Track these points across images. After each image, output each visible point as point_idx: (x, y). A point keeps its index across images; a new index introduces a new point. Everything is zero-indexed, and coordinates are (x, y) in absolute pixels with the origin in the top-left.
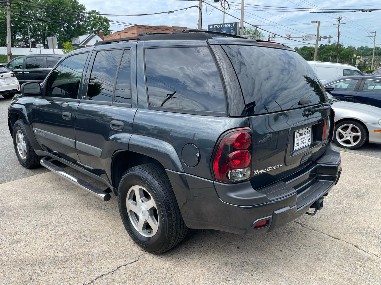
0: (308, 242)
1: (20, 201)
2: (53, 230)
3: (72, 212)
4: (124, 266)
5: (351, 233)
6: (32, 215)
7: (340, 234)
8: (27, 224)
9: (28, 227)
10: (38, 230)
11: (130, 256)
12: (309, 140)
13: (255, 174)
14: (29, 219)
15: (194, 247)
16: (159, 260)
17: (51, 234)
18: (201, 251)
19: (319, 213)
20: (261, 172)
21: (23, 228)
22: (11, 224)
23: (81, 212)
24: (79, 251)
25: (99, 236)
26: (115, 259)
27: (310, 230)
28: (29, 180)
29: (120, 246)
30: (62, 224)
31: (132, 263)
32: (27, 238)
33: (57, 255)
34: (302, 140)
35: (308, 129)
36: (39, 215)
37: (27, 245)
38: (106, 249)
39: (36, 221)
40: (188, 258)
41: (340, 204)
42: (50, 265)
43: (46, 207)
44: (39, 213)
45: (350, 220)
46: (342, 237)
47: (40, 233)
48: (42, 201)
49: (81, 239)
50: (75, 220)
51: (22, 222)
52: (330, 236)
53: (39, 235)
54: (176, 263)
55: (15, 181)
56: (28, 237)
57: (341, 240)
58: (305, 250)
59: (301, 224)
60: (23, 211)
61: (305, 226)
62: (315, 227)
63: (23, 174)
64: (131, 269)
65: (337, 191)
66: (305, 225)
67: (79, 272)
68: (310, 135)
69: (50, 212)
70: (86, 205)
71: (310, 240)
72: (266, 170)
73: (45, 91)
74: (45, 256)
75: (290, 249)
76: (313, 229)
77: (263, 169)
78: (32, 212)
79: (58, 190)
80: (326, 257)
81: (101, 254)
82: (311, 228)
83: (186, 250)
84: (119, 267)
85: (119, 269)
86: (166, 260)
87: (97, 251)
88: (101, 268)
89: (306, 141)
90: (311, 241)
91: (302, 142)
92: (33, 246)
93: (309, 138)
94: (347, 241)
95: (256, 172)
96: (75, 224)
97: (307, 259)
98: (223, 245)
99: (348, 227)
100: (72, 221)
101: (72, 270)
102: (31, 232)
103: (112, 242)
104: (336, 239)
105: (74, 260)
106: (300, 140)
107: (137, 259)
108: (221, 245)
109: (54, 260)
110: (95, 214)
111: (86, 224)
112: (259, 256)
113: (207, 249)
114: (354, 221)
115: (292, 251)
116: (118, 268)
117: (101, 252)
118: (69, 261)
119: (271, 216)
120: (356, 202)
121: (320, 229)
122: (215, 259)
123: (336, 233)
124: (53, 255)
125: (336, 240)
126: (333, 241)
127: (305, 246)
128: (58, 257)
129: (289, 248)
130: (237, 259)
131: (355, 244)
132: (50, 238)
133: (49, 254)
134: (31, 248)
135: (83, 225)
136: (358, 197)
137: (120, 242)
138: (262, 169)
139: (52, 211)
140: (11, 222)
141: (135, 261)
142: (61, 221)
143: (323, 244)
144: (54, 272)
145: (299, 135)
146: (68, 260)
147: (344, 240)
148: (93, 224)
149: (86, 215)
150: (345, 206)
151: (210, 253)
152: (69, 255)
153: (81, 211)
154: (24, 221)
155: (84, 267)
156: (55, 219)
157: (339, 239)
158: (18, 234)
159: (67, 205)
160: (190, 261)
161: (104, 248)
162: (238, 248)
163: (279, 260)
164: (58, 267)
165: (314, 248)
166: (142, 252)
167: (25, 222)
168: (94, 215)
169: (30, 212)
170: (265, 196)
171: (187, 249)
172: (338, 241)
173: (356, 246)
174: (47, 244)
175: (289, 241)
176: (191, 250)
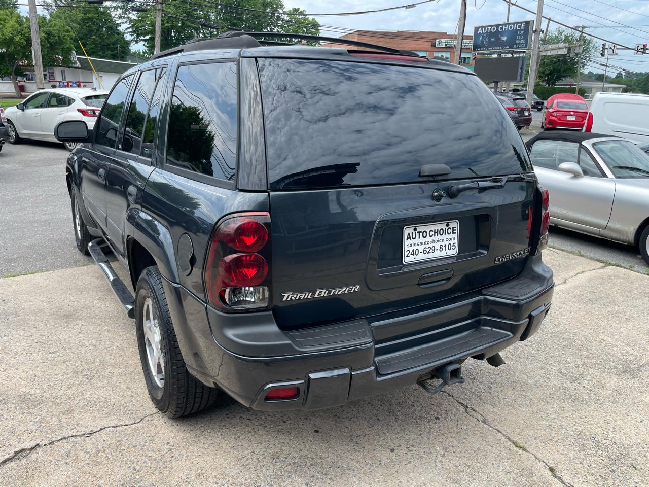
0: (456, 443)
1: (40, 303)
2: (54, 352)
3: (99, 328)
4: (111, 428)
5: (559, 441)
6: (42, 325)
7: (535, 439)
8: (26, 338)
9: (24, 343)
10: (33, 350)
11: (133, 413)
12: (454, 247)
13: (284, 299)
14: (33, 331)
15: (241, 417)
16: (171, 428)
17: (47, 359)
18: (247, 425)
19: (517, 391)
20: (300, 298)
21: (17, 343)
22: (5, 336)
23: (111, 331)
24: (65, 392)
25: (110, 373)
26: (107, 414)
27: (477, 422)
28: (75, 272)
29: (128, 394)
30: (72, 345)
31: (127, 425)
32: (12, 359)
33: (33, 392)
34: (427, 246)
35: (448, 225)
36: (51, 327)
37: (5, 371)
38: (105, 396)
39: (40, 335)
40: (219, 434)
41: (574, 380)
42: (13, 406)
43: (69, 317)
44: (53, 324)
45: (575, 416)
46: (534, 445)
47: (34, 354)
48: (70, 307)
49: (82, 374)
50: (94, 342)
51: (22, 334)
52: (509, 439)
53: (30, 357)
54: (194, 439)
55: (57, 271)
56: (15, 358)
57: (527, 451)
58: (440, 458)
59: (466, 407)
60: (33, 318)
61: (472, 413)
62: (489, 418)
63: (74, 262)
64: (118, 435)
65: (586, 354)
66: (474, 410)
67: (43, 425)
68: (456, 236)
69: (67, 325)
70: (125, 321)
71: (464, 441)
72: (313, 294)
73: (94, 135)
74: (16, 392)
75: (412, 451)
76: (484, 421)
77: (305, 291)
78: (44, 322)
79: (102, 292)
80: (474, 479)
81: (93, 402)
82: (480, 418)
83: (226, 418)
84: (103, 427)
85: (102, 431)
86: (182, 429)
87: (90, 396)
88: (78, 424)
89: (444, 248)
90: (463, 443)
91: (428, 250)
92: (11, 373)
93: (452, 242)
94: (539, 455)
95: (287, 296)
96: (90, 348)
97: (431, 475)
98: (292, 422)
99: (562, 428)
100: (87, 344)
101: (37, 420)
102: (22, 352)
103: (122, 386)
104: (519, 447)
105: (50, 404)
106: (421, 244)
107: (139, 420)
108: (289, 422)
109: (24, 399)
110: (128, 338)
111: (105, 350)
112: (344, 453)
113: (261, 425)
114: (582, 420)
115: (412, 456)
116: (102, 429)
117: (95, 399)
118: (42, 405)
119: (303, 382)
120: (613, 382)
121: (498, 423)
122: (261, 444)
123: (527, 436)
124: (27, 392)
125: (517, 449)
126: (509, 450)
127: (445, 449)
128: (32, 395)
129: (412, 448)
130: (301, 451)
131: (552, 465)
132: (41, 366)
133: (23, 389)
134: (7, 376)
135: (99, 352)
136: (625, 371)
137: (133, 388)
138: (302, 292)
139: (72, 324)
140: (7, 332)
141: (133, 422)
142: (74, 342)
143: (484, 453)
144: (12, 417)
145: (417, 234)
146: (42, 402)
147: (535, 452)
148: (114, 352)
149: (114, 336)
150: (584, 387)
151: (261, 432)
152: (48, 396)
153: (111, 329)
154: (25, 333)
155: (55, 419)
156: (66, 337)
157: (524, 450)
158: (5, 352)
159: (97, 317)
160: (218, 440)
161: (103, 394)
162: (316, 431)
163: (376, 467)
164: (21, 411)
165: (460, 457)
166: (155, 410)
167: (26, 335)
168: (126, 339)
169: (42, 321)
170: (289, 342)
171: (228, 418)
172: (520, 452)
173: (551, 470)
174: (31, 373)
175: (420, 435)
176: (233, 421)
